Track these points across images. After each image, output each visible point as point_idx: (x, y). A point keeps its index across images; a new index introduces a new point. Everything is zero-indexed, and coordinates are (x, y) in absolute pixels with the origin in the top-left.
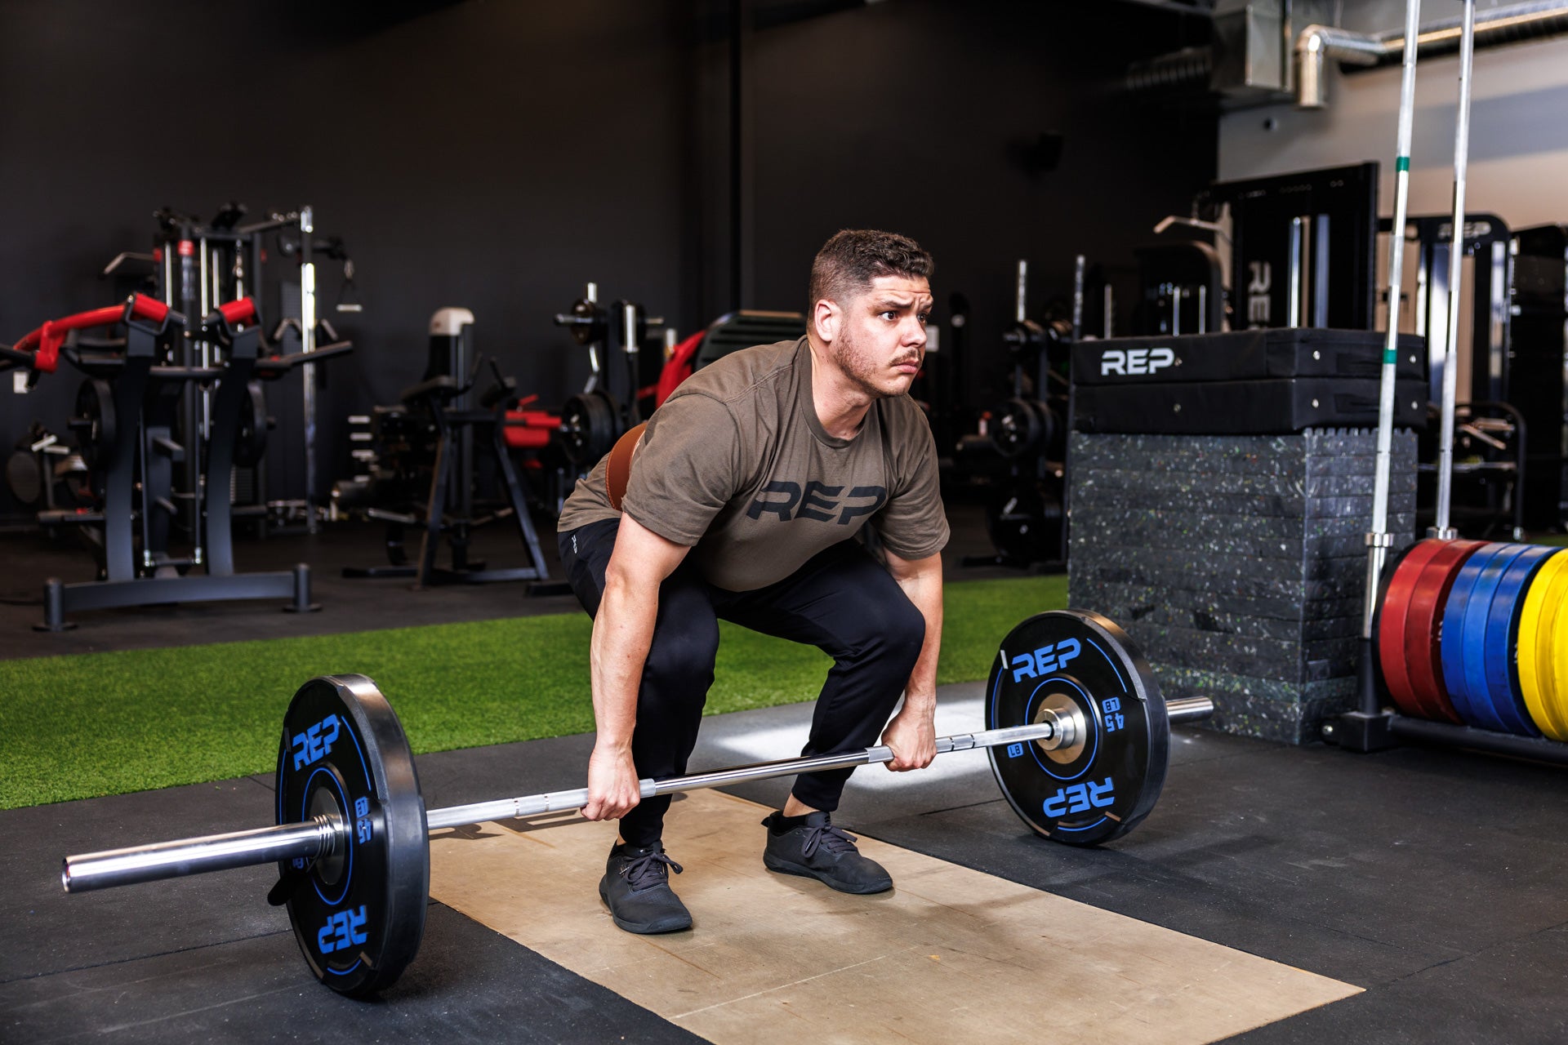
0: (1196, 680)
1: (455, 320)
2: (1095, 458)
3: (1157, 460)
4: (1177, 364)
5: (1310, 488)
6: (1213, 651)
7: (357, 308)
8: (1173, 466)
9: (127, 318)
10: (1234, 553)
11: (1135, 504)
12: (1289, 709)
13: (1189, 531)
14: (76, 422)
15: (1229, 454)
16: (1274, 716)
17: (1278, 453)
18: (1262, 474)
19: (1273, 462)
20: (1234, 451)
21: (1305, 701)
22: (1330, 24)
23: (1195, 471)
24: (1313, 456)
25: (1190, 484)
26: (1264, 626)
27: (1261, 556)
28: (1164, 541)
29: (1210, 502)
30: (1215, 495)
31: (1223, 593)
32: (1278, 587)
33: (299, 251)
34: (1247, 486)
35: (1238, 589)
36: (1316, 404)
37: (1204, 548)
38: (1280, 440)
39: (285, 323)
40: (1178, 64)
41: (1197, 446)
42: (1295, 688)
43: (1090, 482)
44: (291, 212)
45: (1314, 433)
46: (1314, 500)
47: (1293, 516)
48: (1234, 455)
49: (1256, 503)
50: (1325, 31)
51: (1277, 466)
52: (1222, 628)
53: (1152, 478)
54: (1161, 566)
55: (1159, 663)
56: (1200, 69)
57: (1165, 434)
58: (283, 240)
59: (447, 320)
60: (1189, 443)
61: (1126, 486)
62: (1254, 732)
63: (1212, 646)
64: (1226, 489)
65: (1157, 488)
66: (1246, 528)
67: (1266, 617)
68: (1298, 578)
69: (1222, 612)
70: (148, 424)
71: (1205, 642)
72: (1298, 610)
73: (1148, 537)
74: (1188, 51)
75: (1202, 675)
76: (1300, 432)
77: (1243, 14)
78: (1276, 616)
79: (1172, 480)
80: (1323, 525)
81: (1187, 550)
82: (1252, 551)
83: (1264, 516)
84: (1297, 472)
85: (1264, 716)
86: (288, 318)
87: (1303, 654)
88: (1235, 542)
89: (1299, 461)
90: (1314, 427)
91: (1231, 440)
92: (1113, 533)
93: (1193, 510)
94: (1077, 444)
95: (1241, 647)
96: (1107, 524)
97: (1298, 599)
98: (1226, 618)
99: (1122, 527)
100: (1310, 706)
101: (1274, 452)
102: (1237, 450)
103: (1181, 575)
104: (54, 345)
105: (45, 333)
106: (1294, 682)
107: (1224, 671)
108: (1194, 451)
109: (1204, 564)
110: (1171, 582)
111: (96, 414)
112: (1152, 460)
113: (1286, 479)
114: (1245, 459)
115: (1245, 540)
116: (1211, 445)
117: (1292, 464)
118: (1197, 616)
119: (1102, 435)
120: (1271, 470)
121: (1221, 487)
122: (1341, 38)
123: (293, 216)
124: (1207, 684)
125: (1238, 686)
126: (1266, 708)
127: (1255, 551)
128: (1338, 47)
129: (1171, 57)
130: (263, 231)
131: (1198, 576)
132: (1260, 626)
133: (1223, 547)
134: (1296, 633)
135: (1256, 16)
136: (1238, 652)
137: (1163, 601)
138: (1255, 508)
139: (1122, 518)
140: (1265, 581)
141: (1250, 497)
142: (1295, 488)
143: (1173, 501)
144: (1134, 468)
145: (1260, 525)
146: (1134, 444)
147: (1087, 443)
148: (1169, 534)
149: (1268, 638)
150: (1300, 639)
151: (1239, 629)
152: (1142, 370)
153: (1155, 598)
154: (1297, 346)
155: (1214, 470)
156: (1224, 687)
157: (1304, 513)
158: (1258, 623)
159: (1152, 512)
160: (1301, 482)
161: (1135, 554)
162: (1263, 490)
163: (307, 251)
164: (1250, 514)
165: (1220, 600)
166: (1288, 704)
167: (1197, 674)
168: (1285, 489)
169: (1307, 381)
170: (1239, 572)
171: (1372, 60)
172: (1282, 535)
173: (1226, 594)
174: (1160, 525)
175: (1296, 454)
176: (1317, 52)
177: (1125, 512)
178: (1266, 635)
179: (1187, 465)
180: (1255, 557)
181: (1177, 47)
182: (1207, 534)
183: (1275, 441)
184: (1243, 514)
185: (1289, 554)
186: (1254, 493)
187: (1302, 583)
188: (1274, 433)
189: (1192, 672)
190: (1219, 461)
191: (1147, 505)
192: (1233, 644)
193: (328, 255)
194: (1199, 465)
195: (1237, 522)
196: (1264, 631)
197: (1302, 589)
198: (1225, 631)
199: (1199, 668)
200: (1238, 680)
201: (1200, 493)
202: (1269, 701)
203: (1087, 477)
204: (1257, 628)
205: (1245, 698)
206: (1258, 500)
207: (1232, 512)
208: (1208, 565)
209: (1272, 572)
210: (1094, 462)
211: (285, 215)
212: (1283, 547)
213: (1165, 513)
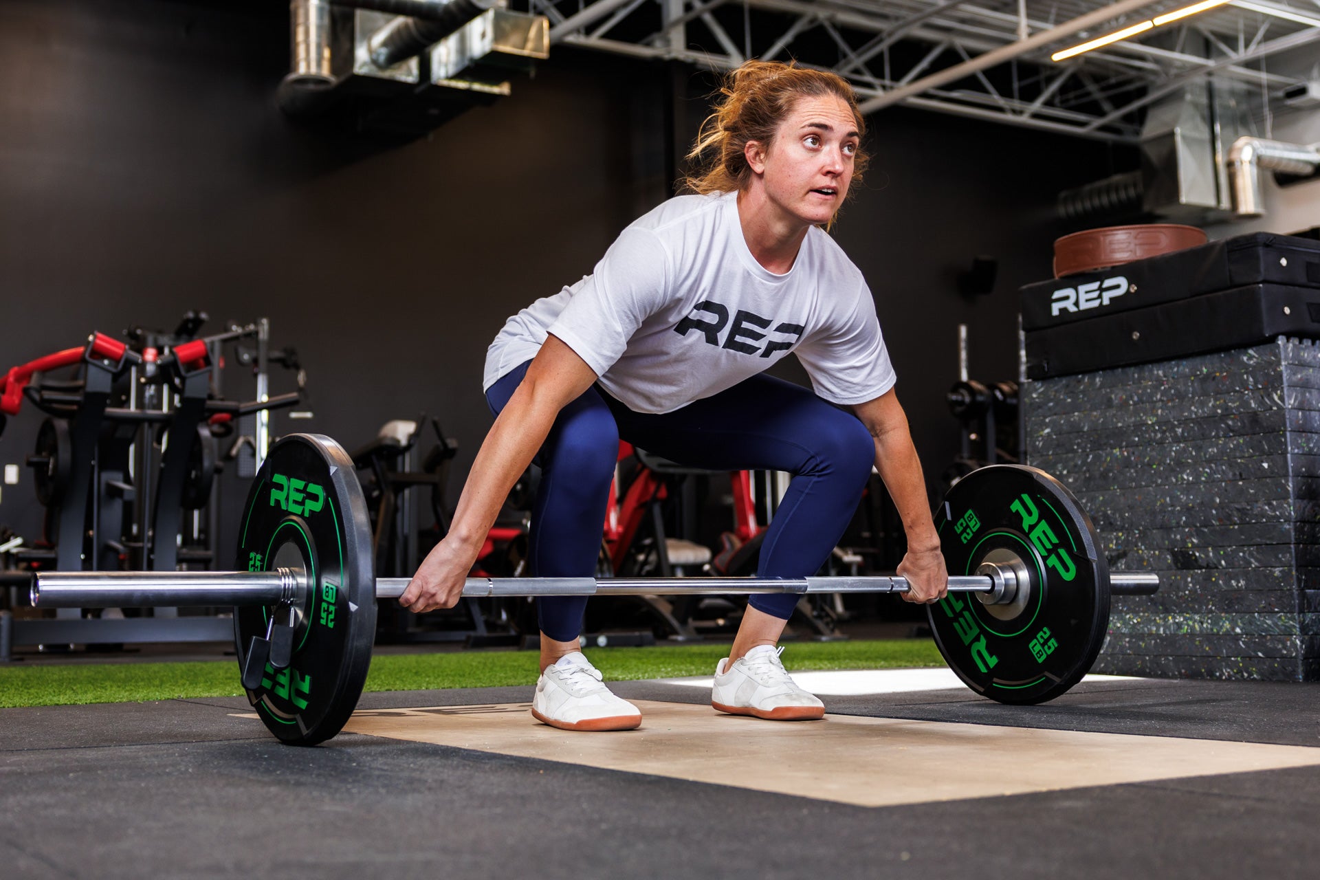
0: (1179, 625)
1: (402, 430)
2: (1051, 404)
3: (1117, 396)
4: (1132, 291)
5: (1290, 398)
6: (1196, 591)
7: (309, 415)
8: (1136, 398)
9: (87, 356)
10: (1211, 481)
11: (1098, 445)
12: (1289, 643)
13: (1159, 465)
14: (35, 459)
15: (1196, 376)
16: (1271, 655)
17: (1250, 365)
18: (1236, 391)
19: (1245, 376)
20: (1201, 371)
21: (1307, 634)
22: (1261, 135)
23: (1161, 400)
24: (1289, 364)
25: (1157, 415)
26: (1251, 555)
27: (1242, 479)
28: (1132, 480)
29: (1179, 431)
30: (1184, 422)
31: (1201, 526)
32: (1262, 509)
33: (255, 361)
34: (1219, 407)
35: (1220, 520)
36: (1287, 310)
37: (1177, 481)
38: (1251, 352)
39: (241, 441)
40: (1108, 190)
41: (1161, 373)
42: (1293, 619)
43: (1047, 431)
44: (249, 324)
45: (1288, 341)
46: (1296, 411)
47: (1273, 431)
48: (1201, 377)
49: (1230, 423)
50: (1257, 142)
51: (1251, 379)
52: (1205, 565)
53: (1114, 415)
54: (1131, 508)
55: (1136, 613)
56: (1132, 193)
57: (1124, 366)
58: (241, 350)
59: (395, 430)
60: (1151, 371)
61: (1086, 429)
62: (1250, 674)
63: (1194, 585)
64: (1196, 413)
65: (1120, 425)
66: (1222, 452)
67: (1253, 545)
68: (1284, 496)
69: (1202, 547)
70: (103, 467)
71: (1186, 583)
72: (1288, 531)
73: (1114, 478)
74: (1117, 178)
75: (1186, 619)
76: (1272, 339)
77: (1172, 135)
78: (1264, 541)
79: (1136, 413)
80: (1308, 441)
81: (1158, 485)
82: (1230, 475)
83: (1241, 435)
84: (1274, 382)
85: (1260, 654)
86: (244, 436)
87: (1299, 580)
88: (1211, 468)
89: (1275, 370)
90: (1289, 336)
91: (1198, 360)
92: (1076, 480)
93: (1161, 442)
94: (1031, 393)
95: (1227, 583)
96: (1068, 472)
97: (1288, 520)
98: (1209, 552)
99: (1085, 472)
100: (1311, 638)
101: (1246, 366)
102: (1205, 370)
103: (1153, 513)
104: (18, 388)
105: (11, 379)
106: (1291, 612)
107: (1211, 611)
108: (1158, 379)
109: (1178, 497)
110: (1143, 523)
111: (53, 451)
112: (1113, 396)
113: (1262, 392)
114: (1214, 378)
115: (1222, 465)
116: (1175, 369)
117: (1268, 374)
118: (1174, 554)
119: (1056, 379)
120: (1244, 385)
121: (1191, 412)
122: (1275, 148)
123: (252, 327)
124: (1193, 628)
125: (1227, 625)
126: (1261, 646)
127: (1234, 475)
128: (1272, 158)
129: (1103, 183)
130: (225, 341)
131: (1172, 512)
132: (1247, 556)
133: (1197, 476)
134: (1289, 557)
135: (1186, 139)
136: (1225, 588)
137: (1137, 546)
138: (1230, 428)
139: (1084, 463)
140: (1248, 505)
141: (1224, 417)
142: (1272, 400)
143: (1138, 436)
144: (1094, 408)
145: (1238, 446)
146: (1092, 383)
147: (1042, 390)
148: (1136, 472)
149: (1256, 567)
150: (1293, 562)
151: (1223, 562)
152: (1096, 304)
153: (1127, 542)
154: (1261, 251)
155: (1181, 396)
156: (1212, 629)
157: (1285, 425)
158: (1244, 553)
159: (1117, 451)
160: (1279, 392)
161: (1101, 498)
162: (1237, 408)
163: (263, 362)
164: (1225, 436)
165: (1199, 534)
166: (1288, 637)
167: (1180, 619)
168: (1262, 403)
169: (1275, 288)
170: (1218, 500)
171: (1308, 170)
172: (1263, 452)
173: (1206, 526)
174: (1127, 463)
175: (1270, 363)
176: (1250, 162)
177: (1088, 456)
178: (1254, 564)
179: (1151, 395)
180: (1234, 481)
181: (1107, 175)
182: (1180, 464)
183: (1246, 353)
184: (1218, 437)
185: (1272, 472)
186: (1227, 413)
187: (1291, 501)
188: (1244, 346)
189: (1174, 618)
190: (1186, 384)
191: (1110, 444)
192: (1217, 579)
193: (284, 365)
194: (1164, 393)
195: (1211, 446)
196: (1252, 560)
197: (1291, 509)
198: (1208, 567)
199: (1181, 613)
200: (1227, 619)
201: (1167, 422)
202: (1265, 637)
203: (1044, 425)
204: (1244, 557)
205: (1237, 637)
206: (1232, 419)
207: (1204, 437)
208: (1183, 497)
209: (1254, 494)
210: (1050, 409)
211: (243, 327)
212: (1265, 465)
213: (1131, 450)
